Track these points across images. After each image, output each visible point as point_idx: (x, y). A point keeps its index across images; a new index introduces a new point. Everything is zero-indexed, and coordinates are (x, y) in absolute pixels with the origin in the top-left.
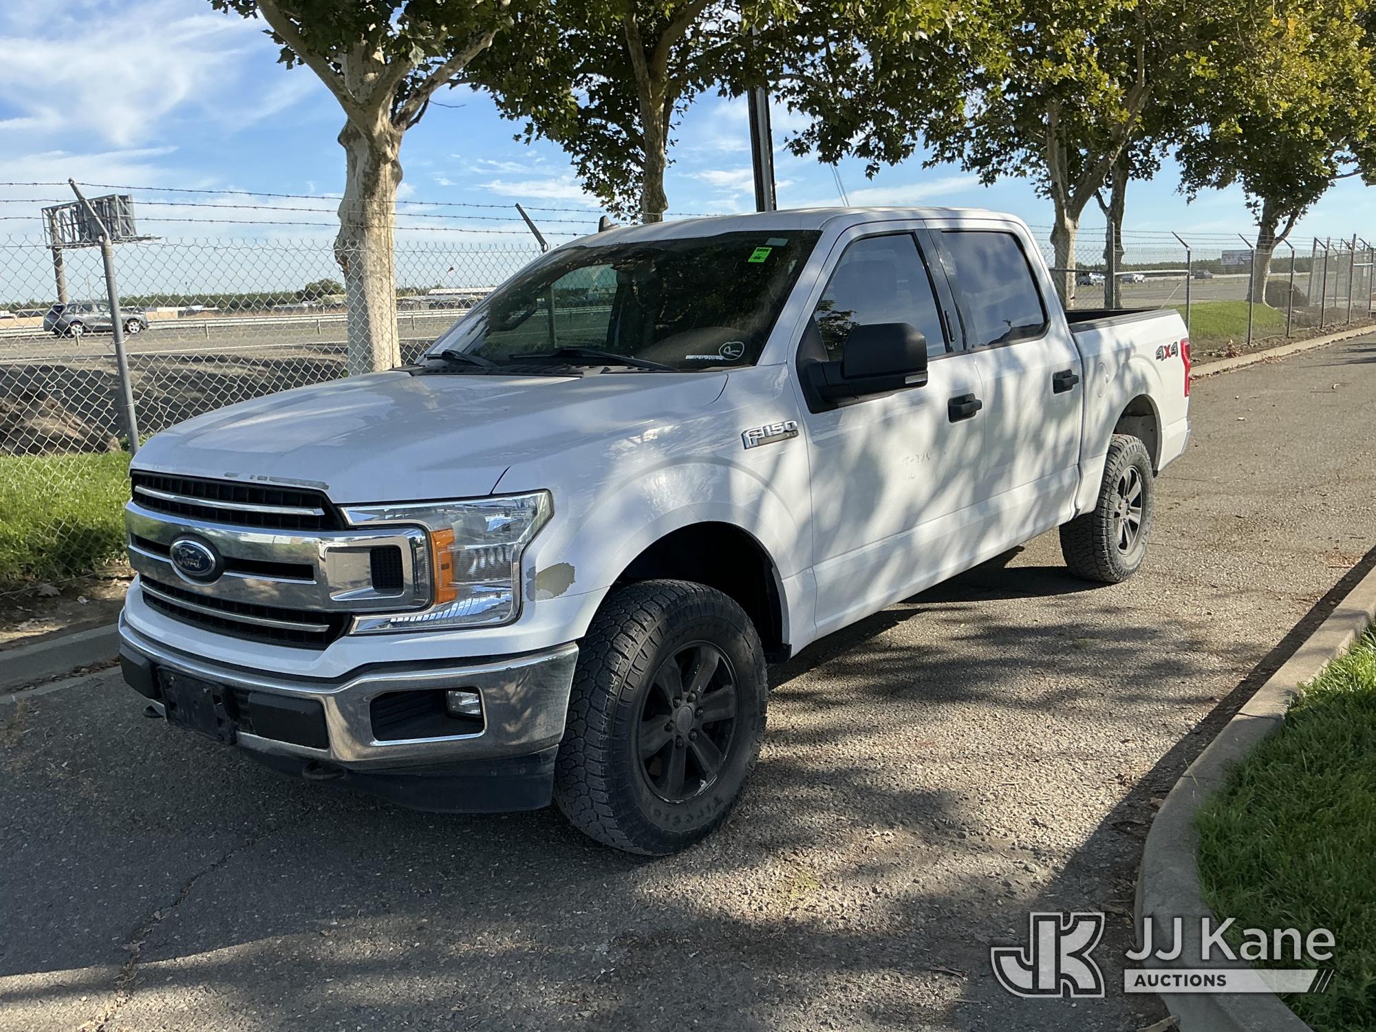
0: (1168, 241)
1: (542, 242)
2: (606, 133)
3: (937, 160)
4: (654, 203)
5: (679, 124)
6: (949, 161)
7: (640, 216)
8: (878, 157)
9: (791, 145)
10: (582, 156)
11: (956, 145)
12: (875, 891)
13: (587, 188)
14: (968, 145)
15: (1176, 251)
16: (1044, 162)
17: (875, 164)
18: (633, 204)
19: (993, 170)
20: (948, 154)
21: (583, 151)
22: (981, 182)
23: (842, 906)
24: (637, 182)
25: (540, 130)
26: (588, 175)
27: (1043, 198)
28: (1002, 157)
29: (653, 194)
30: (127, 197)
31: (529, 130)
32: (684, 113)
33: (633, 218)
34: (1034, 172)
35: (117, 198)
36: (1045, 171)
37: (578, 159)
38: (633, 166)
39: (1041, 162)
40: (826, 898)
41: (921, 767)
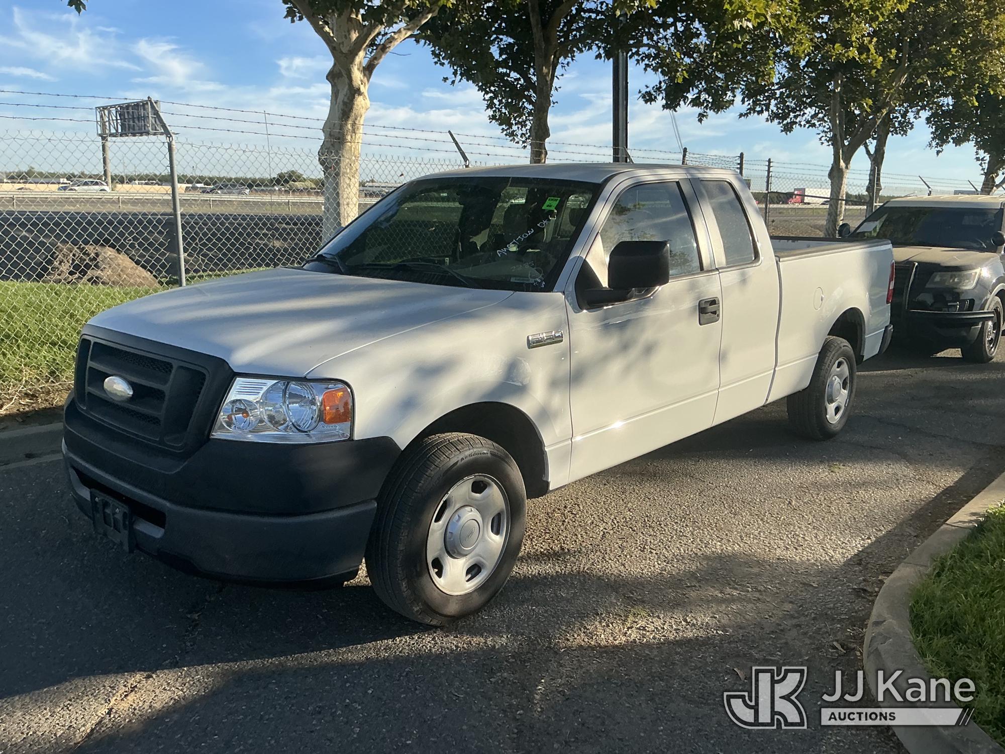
0: (916, 182)
1: (465, 159)
2: (509, 79)
3: (750, 113)
4: (540, 132)
6: (758, 114)
7: (529, 141)
8: (706, 107)
9: (643, 96)
10: (491, 95)
11: (764, 102)
12: (685, 620)
13: (492, 119)
14: (773, 102)
15: (921, 190)
16: (828, 119)
17: (704, 112)
18: (524, 132)
19: (791, 122)
20: (758, 109)
21: (491, 91)
22: (782, 131)
23: (664, 628)
24: (529, 116)
25: (461, 74)
26: (494, 109)
27: (825, 144)
28: (798, 113)
29: (539, 125)
30: (156, 102)
31: (454, 74)
32: (567, 67)
33: (524, 142)
34: (820, 125)
36: (828, 125)
37: (488, 97)
38: (526, 104)
39: (826, 119)
40: (653, 623)
41: (719, 544)
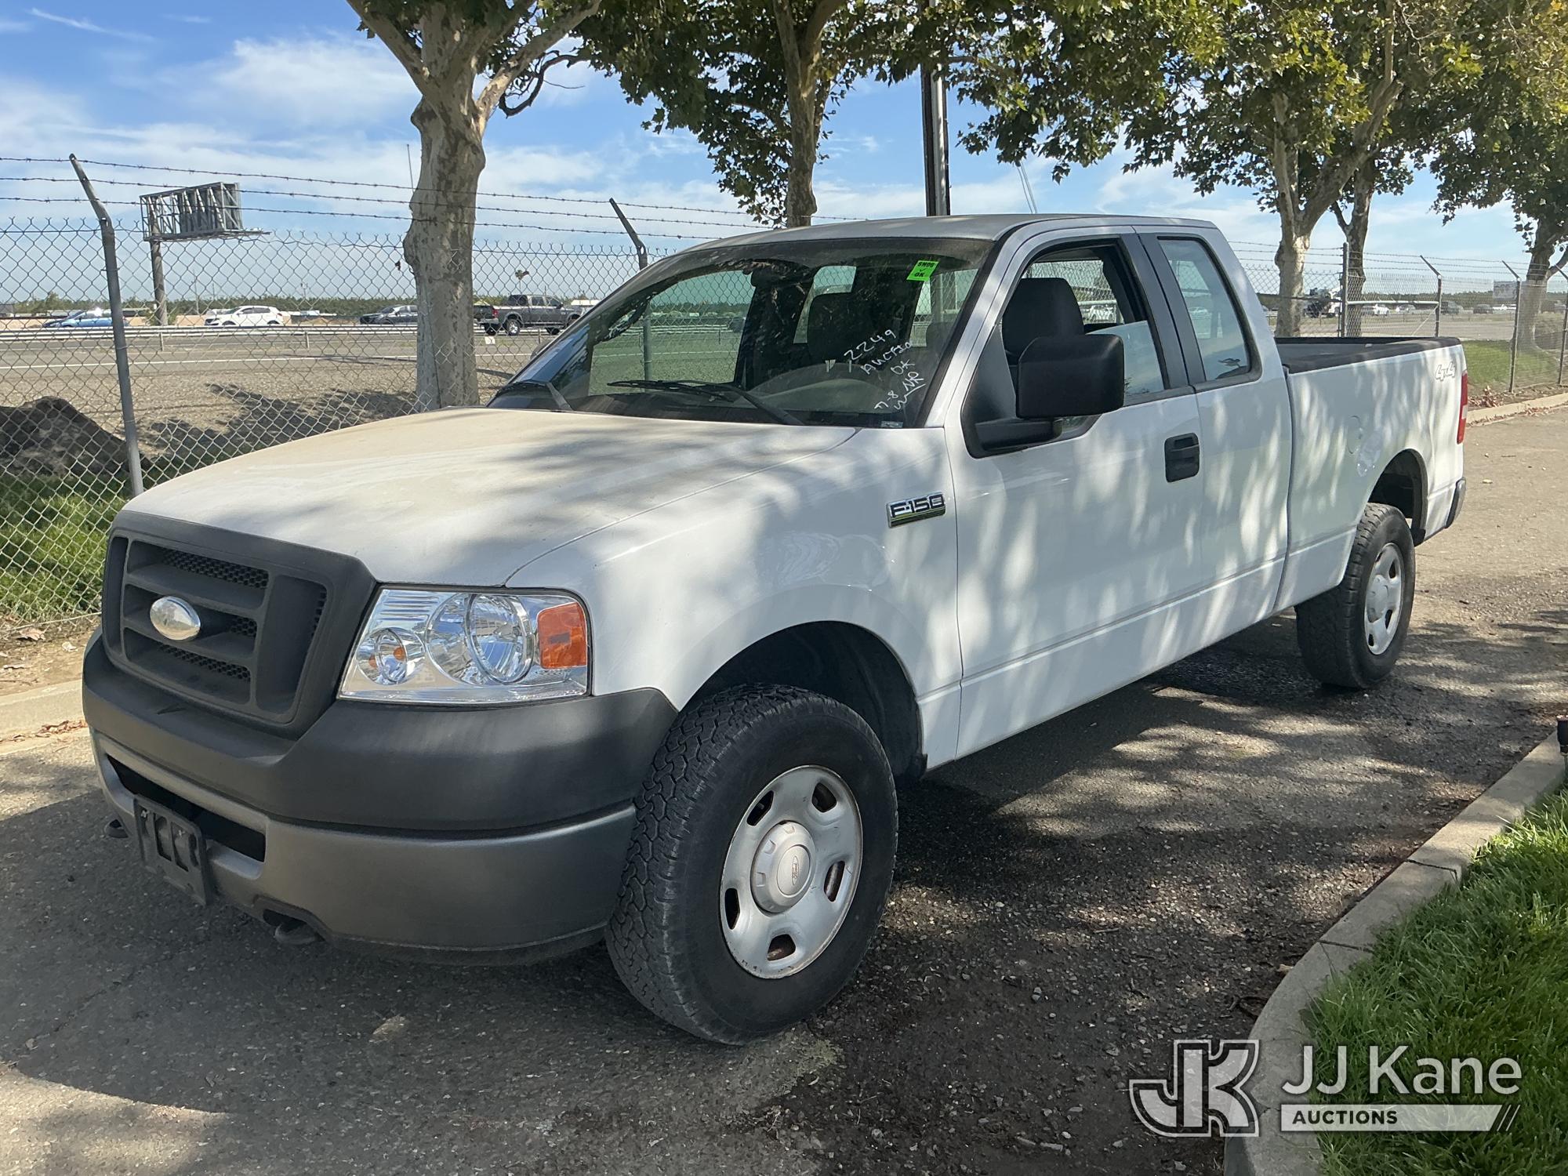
0: (1416, 266)
1: (638, 244)
2: (748, 122)
3: (1140, 163)
4: (801, 205)
5: (833, 112)
6: (1154, 165)
7: (784, 220)
8: (1069, 157)
9: (966, 140)
10: (720, 148)
11: (1164, 145)
13: (725, 186)
14: (1179, 145)
15: (1425, 279)
16: (1272, 170)
17: (1064, 165)
18: (777, 205)
19: (1211, 176)
20: (1154, 156)
21: (721, 142)
22: (1197, 190)
24: (783, 180)
25: (671, 117)
26: (728, 171)
27: (1268, 210)
28: (1223, 162)
29: (799, 195)
30: (233, 185)
31: (659, 116)
32: (839, 100)
33: (776, 221)
34: (1258, 180)
35: (222, 187)
36: (1271, 179)
37: (715, 151)
38: (779, 162)
39: (1268, 170)
